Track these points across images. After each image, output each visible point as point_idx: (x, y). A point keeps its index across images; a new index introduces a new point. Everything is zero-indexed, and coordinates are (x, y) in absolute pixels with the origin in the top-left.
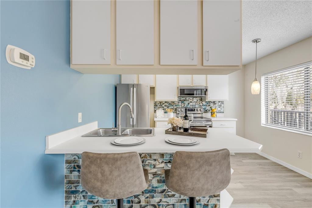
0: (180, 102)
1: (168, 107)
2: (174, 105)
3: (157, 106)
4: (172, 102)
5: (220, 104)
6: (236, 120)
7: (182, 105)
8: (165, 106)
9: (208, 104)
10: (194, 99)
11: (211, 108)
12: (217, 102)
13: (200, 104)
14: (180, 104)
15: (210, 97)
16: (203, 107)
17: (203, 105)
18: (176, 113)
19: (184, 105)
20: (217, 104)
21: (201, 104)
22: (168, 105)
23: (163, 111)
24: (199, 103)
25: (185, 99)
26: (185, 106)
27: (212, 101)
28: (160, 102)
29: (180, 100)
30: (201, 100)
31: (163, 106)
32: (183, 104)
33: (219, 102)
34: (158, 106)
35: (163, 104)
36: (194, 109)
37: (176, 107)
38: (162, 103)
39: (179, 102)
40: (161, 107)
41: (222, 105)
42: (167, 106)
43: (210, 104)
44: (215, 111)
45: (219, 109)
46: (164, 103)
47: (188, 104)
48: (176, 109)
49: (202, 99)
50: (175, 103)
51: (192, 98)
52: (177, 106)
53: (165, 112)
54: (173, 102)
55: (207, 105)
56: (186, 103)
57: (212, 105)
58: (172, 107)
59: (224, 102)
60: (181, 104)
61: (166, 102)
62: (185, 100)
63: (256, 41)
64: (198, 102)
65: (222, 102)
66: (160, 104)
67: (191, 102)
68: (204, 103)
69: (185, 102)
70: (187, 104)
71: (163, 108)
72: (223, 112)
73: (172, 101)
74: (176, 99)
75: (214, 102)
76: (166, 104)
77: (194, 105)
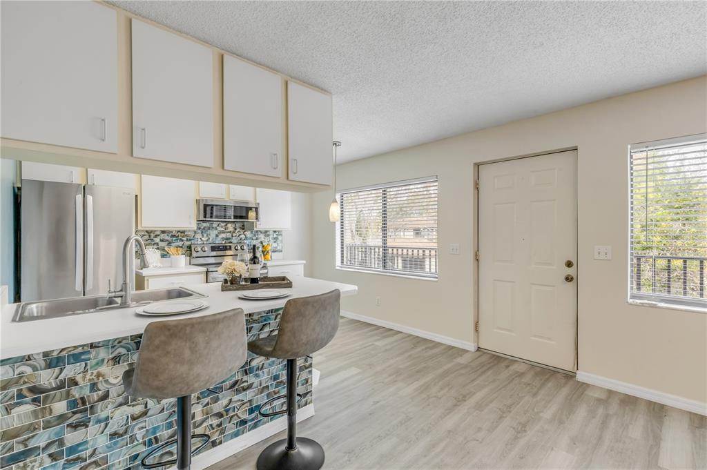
0: (200, 231)
1: (169, 244)
2: (185, 239)
4: (178, 232)
5: (275, 236)
6: (304, 262)
7: (203, 239)
8: (162, 241)
9: (255, 235)
10: (229, 225)
11: (262, 243)
12: (271, 233)
13: (241, 236)
14: (199, 236)
16: (247, 242)
17: (246, 238)
18: (191, 255)
19: (206, 239)
20: (271, 237)
21: (243, 236)
22: (169, 238)
23: (158, 253)
24: (238, 235)
25: (209, 226)
26: (210, 240)
27: (263, 230)
28: (147, 231)
29: (198, 228)
30: (243, 228)
31: (157, 240)
32: (205, 235)
33: (275, 232)
35: (156, 236)
36: (230, 246)
37: (189, 243)
38: (152, 235)
39: (195, 233)
40: (150, 244)
41: (280, 238)
42: (168, 241)
43: (260, 236)
44: (269, 248)
45: (275, 245)
46: (158, 233)
47: (217, 236)
48: (189, 247)
49: (244, 226)
50: (186, 233)
51: (225, 224)
52: (190, 240)
53: (163, 256)
54: (183, 232)
55: (254, 238)
56: (212, 233)
57: (262, 237)
58: (180, 244)
59: (282, 233)
60: (201, 237)
61: (163, 232)
62: (209, 228)
63: (335, 144)
64: (237, 231)
65: (279, 231)
66: (147, 237)
67: (223, 232)
68: (248, 234)
69: (210, 232)
70: (214, 236)
71: (155, 247)
72: (281, 251)
73: (181, 229)
74: (194, 226)
75: (266, 232)
76: (163, 236)
77: (230, 239)
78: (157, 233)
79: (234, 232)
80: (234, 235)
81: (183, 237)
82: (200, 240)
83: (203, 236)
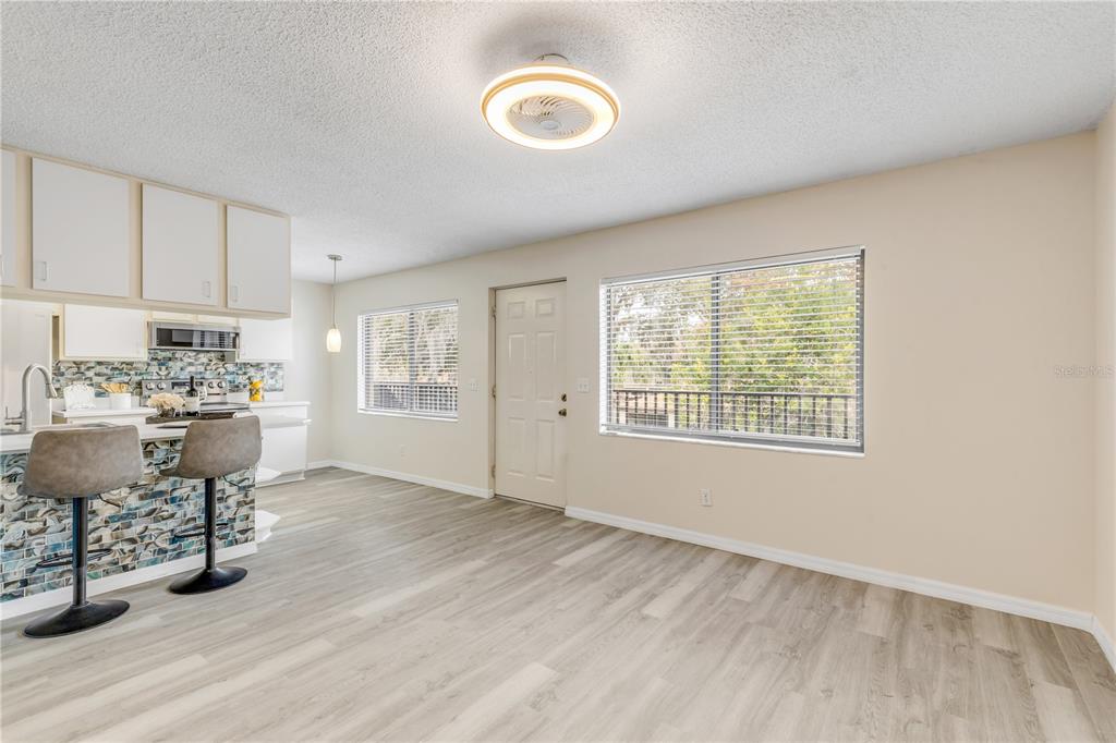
0: (155, 363)
1: (109, 379)
2: (132, 372)
3: (62, 374)
4: (123, 363)
5: (273, 369)
6: (308, 403)
7: (160, 373)
8: (97, 375)
9: (241, 369)
10: (202, 355)
11: (249, 378)
12: (267, 365)
13: (219, 370)
14: (154, 368)
15: (247, 352)
16: (229, 378)
17: (227, 373)
18: (141, 394)
19: (166, 373)
20: (266, 371)
21: (222, 371)
22: (109, 372)
23: (91, 391)
24: (214, 368)
25: (170, 355)
26: (172, 375)
27: (253, 362)
28: (75, 363)
29: (153, 359)
30: (222, 358)
31: (90, 374)
32: (163, 368)
33: (272, 364)
34: (69, 376)
35: (89, 369)
36: (202, 383)
37: (140, 378)
38: (83, 368)
39: (149, 365)
40: (78, 379)
41: (280, 373)
42: (105, 375)
43: (248, 370)
44: (260, 386)
45: (271, 382)
46: (92, 365)
47: (182, 369)
48: (139, 384)
49: (223, 356)
50: (134, 365)
51: (194, 354)
52: (141, 374)
53: (98, 395)
54: (131, 364)
55: (240, 372)
56: (175, 366)
57: (252, 372)
58: (126, 379)
59: (284, 366)
60: (157, 370)
61: (99, 363)
62: (170, 359)
63: (335, 258)
64: (213, 363)
65: (278, 364)
66: (74, 370)
67: (190, 364)
68: (230, 367)
69: (171, 364)
70: (178, 369)
71: (87, 382)
72: (282, 390)
73: (126, 360)
74: (144, 356)
75: (258, 365)
76: (98, 369)
77: (201, 373)
78: (89, 365)
79: (208, 365)
80: (208, 368)
81: (130, 370)
82: (155, 374)
83: (160, 369)
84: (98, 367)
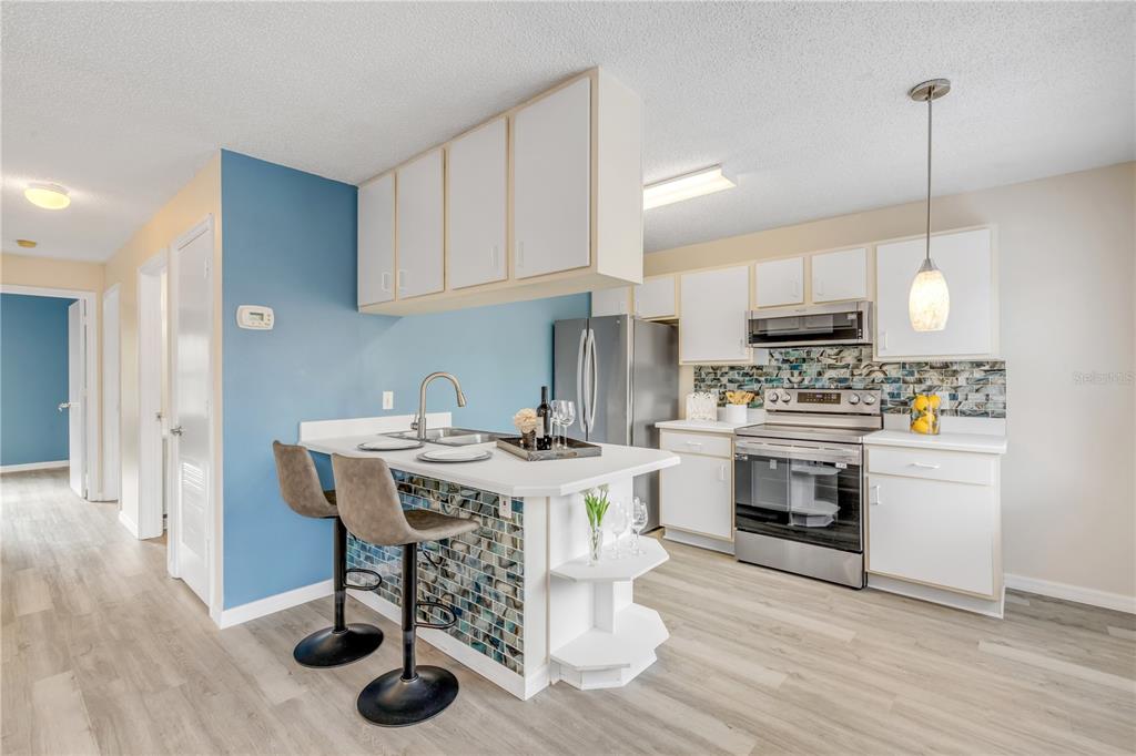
0: (786, 366)
1: (740, 387)
2: (763, 379)
3: (703, 381)
4: (753, 367)
5: (978, 374)
7: (793, 379)
8: (730, 381)
9: (912, 374)
10: (845, 353)
12: (966, 366)
13: (873, 375)
14: (785, 374)
15: (889, 345)
16: (887, 388)
17: (889, 380)
19: (800, 378)
20: (964, 376)
21: (880, 376)
22: (741, 379)
23: (716, 400)
24: (865, 371)
25: (805, 356)
26: (806, 382)
28: (713, 368)
29: (785, 361)
31: (724, 380)
32: (796, 373)
33: (980, 364)
34: (709, 383)
35: (724, 374)
36: (839, 395)
37: (769, 386)
38: (719, 373)
39: (779, 368)
40: (715, 386)
41: (997, 380)
42: (738, 381)
43: (926, 376)
45: (976, 398)
46: (726, 370)
47: (820, 374)
50: (763, 370)
51: (836, 351)
52: (772, 381)
54: (760, 368)
55: (908, 379)
56: (811, 370)
59: (1007, 367)
60: (789, 376)
61: (732, 368)
62: (804, 360)
64: (864, 364)
66: (712, 376)
67: (831, 367)
69: (805, 366)
70: (814, 376)
72: (1003, 416)
75: (946, 366)
76: (735, 375)
77: (846, 380)
78: (724, 370)
79: (857, 367)
80: (856, 372)
81: (760, 376)
82: (786, 381)
83: (792, 376)
84: (731, 372)
